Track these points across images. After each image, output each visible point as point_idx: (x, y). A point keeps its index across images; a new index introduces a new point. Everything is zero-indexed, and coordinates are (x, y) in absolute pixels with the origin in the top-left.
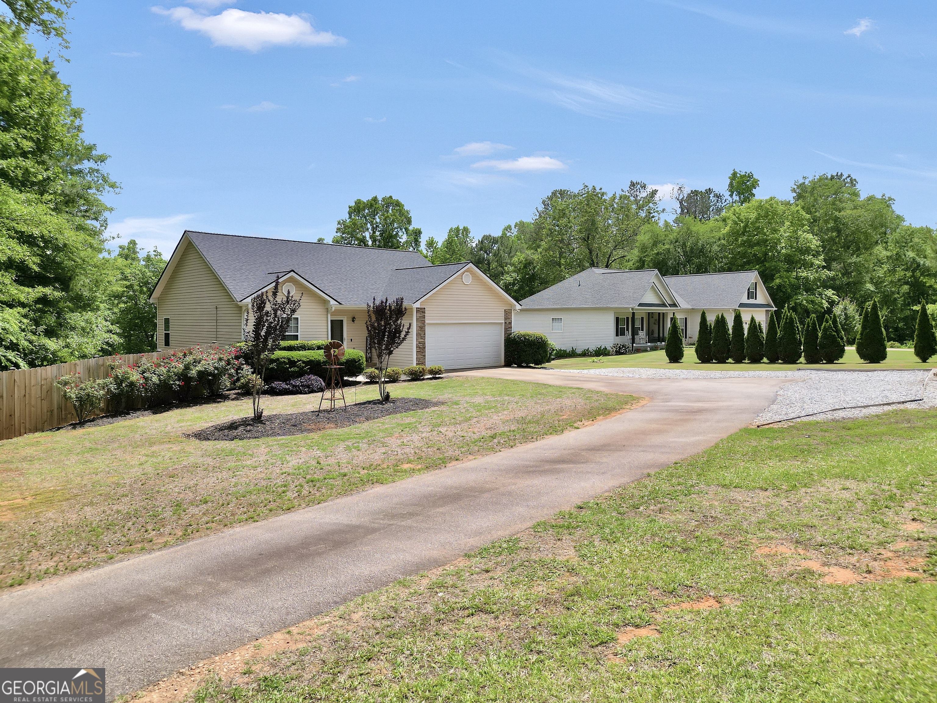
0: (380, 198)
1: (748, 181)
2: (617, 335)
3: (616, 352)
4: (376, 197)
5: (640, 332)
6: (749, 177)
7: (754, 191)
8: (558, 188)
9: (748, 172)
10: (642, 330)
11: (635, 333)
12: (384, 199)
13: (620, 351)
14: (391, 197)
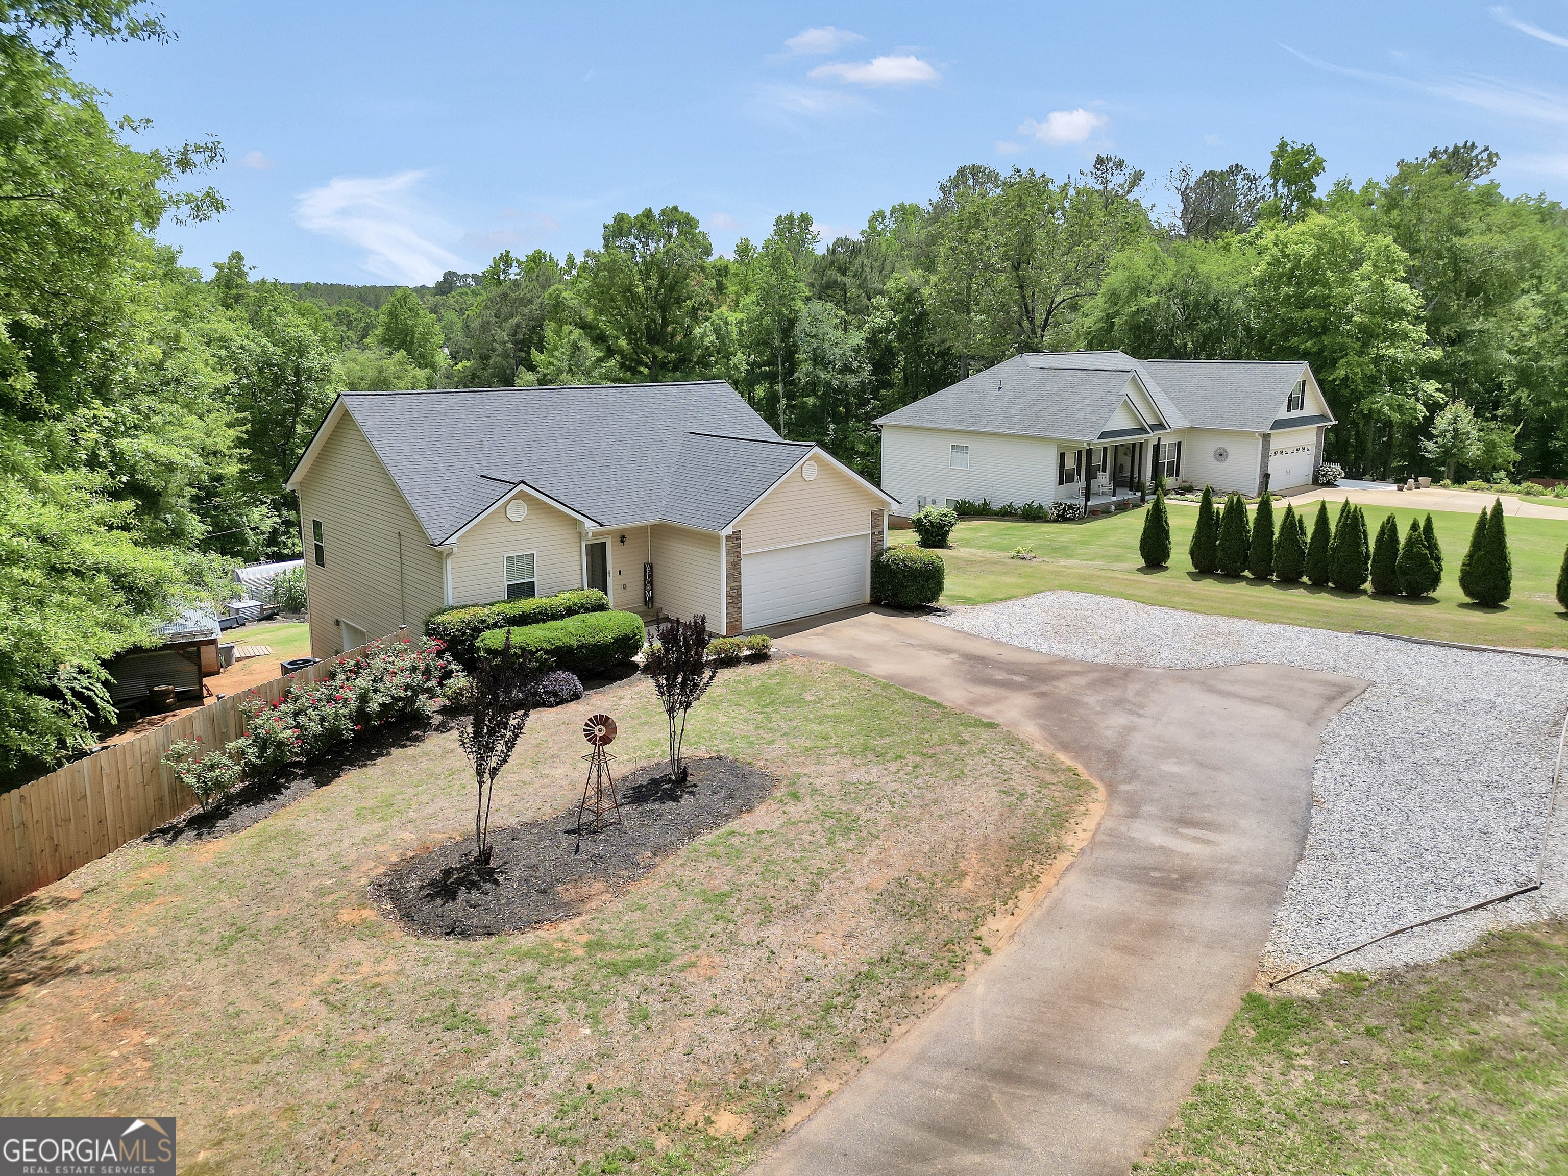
0: (656, 212)
1: (1306, 161)
2: (1061, 483)
3: (1058, 516)
4: (650, 210)
5: (1100, 474)
6: (1308, 153)
7: (1315, 180)
8: (969, 163)
9: (1307, 144)
10: (1104, 471)
11: (1091, 475)
12: (663, 212)
13: (1064, 515)
14: (675, 209)
